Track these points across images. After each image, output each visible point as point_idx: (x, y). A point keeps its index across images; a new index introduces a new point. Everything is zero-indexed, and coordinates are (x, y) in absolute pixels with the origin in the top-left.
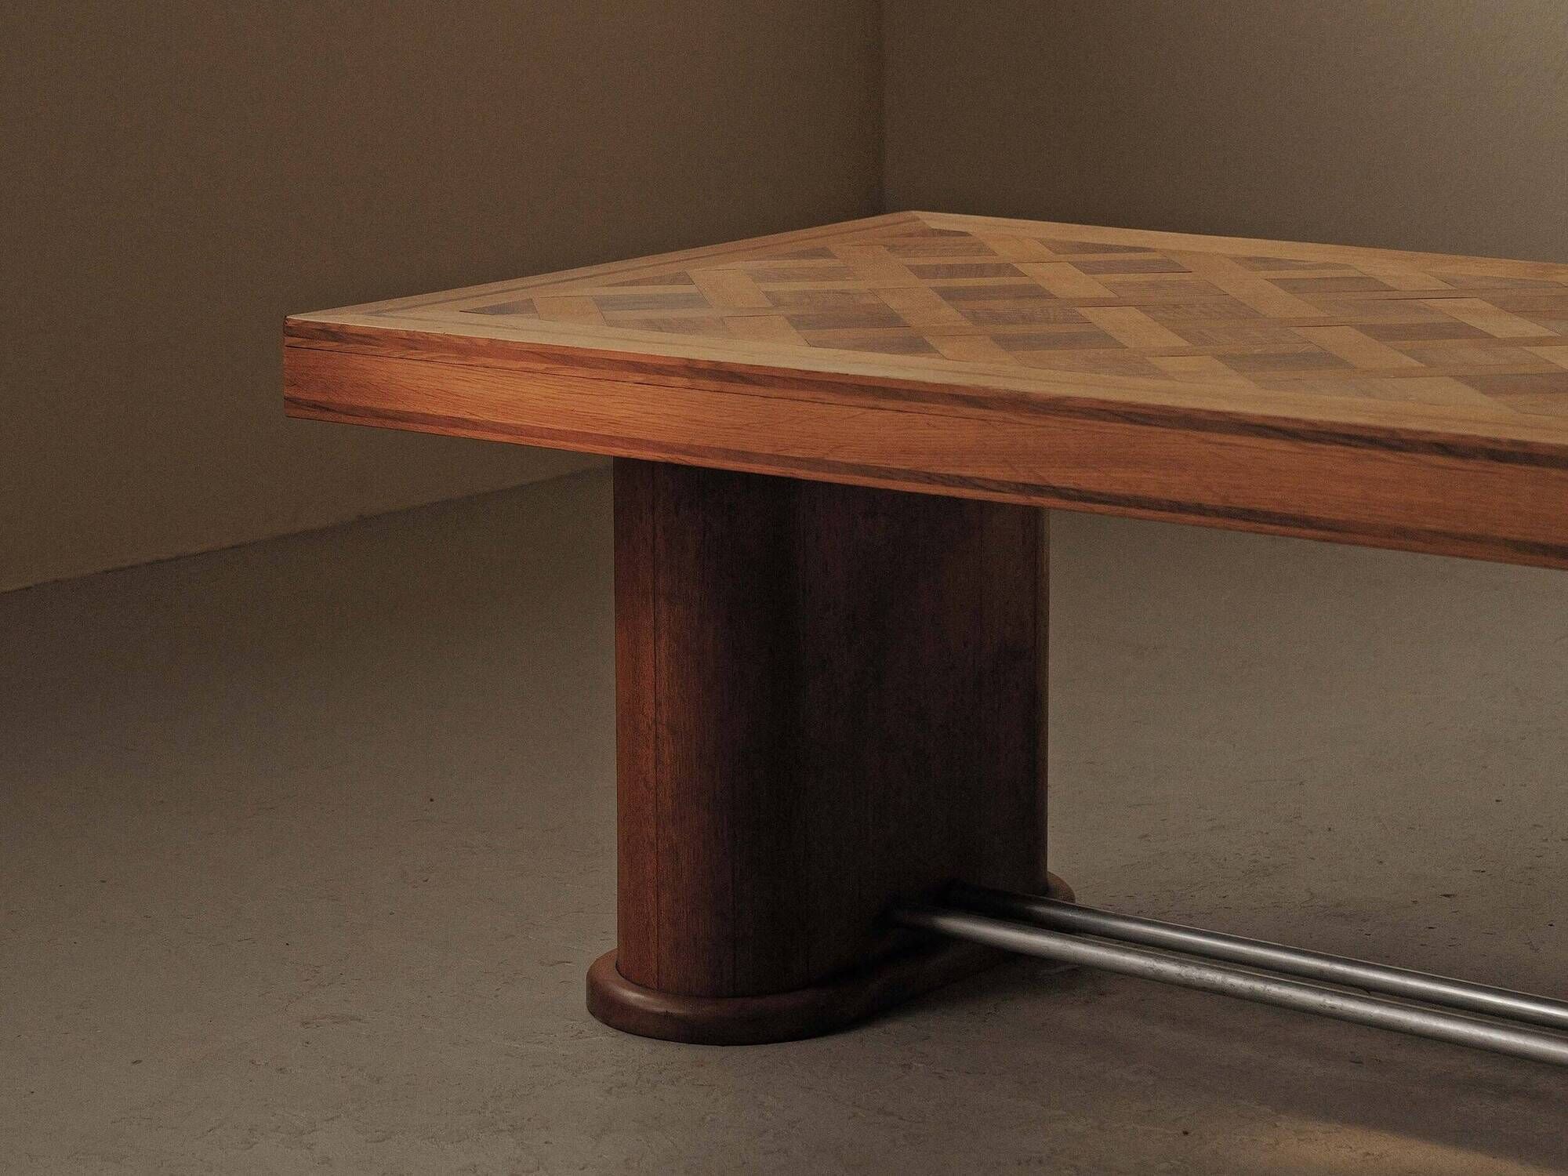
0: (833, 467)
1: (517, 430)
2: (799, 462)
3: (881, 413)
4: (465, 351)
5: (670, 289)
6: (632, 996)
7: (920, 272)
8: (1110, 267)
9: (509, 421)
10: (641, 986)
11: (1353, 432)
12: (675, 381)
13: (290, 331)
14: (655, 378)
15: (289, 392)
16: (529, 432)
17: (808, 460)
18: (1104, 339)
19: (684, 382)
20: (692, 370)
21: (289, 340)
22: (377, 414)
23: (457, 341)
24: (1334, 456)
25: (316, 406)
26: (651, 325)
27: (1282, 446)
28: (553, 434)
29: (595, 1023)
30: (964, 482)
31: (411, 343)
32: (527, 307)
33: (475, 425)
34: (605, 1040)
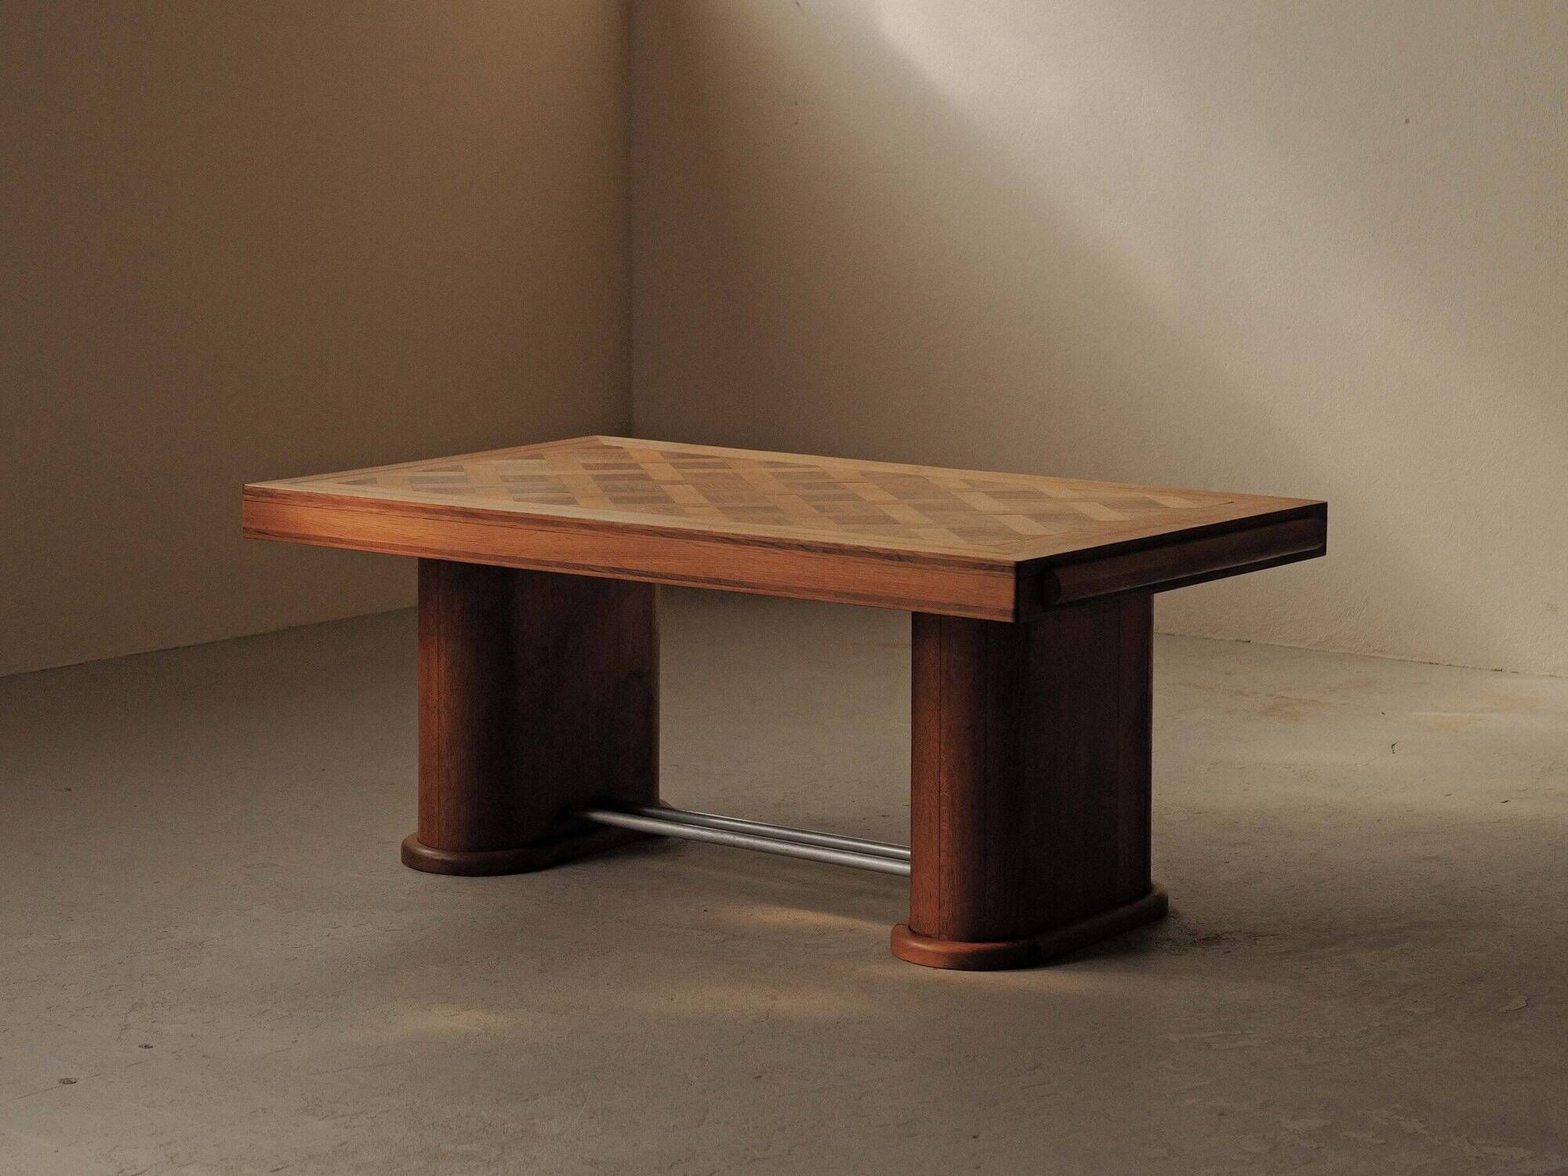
0: (521, 561)
1: (363, 544)
2: (504, 558)
3: (545, 533)
4: (336, 502)
5: (453, 474)
6: (426, 852)
7: (586, 467)
8: (691, 466)
9: (360, 539)
10: (429, 846)
11: (763, 540)
12: (445, 517)
13: (245, 492)
14: (434, 516)
15: (245, 525)
16: (372, 545)
17: (509, 557)
18: (668, 499)
19: (449, 518)
20: (452, 511)
21: (246, 497)
22: (290, 536)
23: (335, 497)
24: (755, 552)
25: (260, 532)
26: (436, 491)
27: (731, 547)
28: (383, 546)
29: (405, 867)
30: (584, 567)
31: (309, 498)
32: (373, 481)
33: (342, 541)
34: (411, 875)
